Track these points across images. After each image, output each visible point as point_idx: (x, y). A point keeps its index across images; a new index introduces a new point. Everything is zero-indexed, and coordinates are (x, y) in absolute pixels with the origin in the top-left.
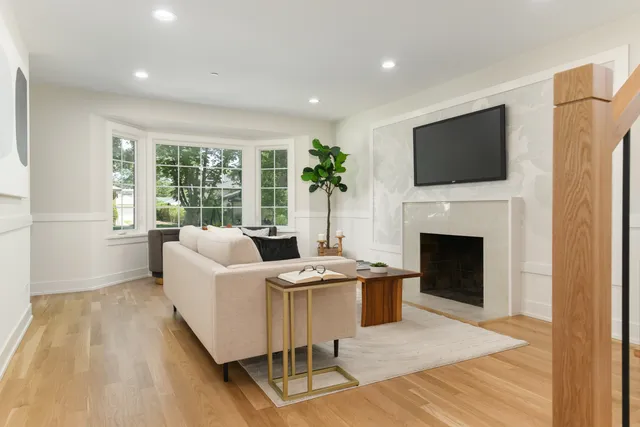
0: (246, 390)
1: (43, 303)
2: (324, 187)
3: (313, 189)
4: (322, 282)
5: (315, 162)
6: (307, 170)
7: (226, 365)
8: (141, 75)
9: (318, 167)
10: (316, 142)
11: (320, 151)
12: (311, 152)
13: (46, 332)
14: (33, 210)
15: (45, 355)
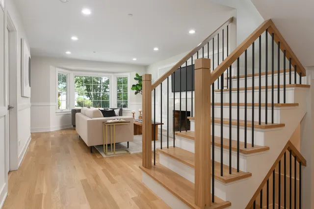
0: (97, 155)
1: (34, 135)
2: (141, 92)
3: (136, 93)
4: (118, 122)
5: (136, 82)
6: (134, 86)
7: (91, 147)
8: (68, 53)
9: (137, 85)
10: (137, 75)
11: (139, 78)
12: (135, 79)
13: (36, 142)
14: (31, 102)
15: (37, 147)
